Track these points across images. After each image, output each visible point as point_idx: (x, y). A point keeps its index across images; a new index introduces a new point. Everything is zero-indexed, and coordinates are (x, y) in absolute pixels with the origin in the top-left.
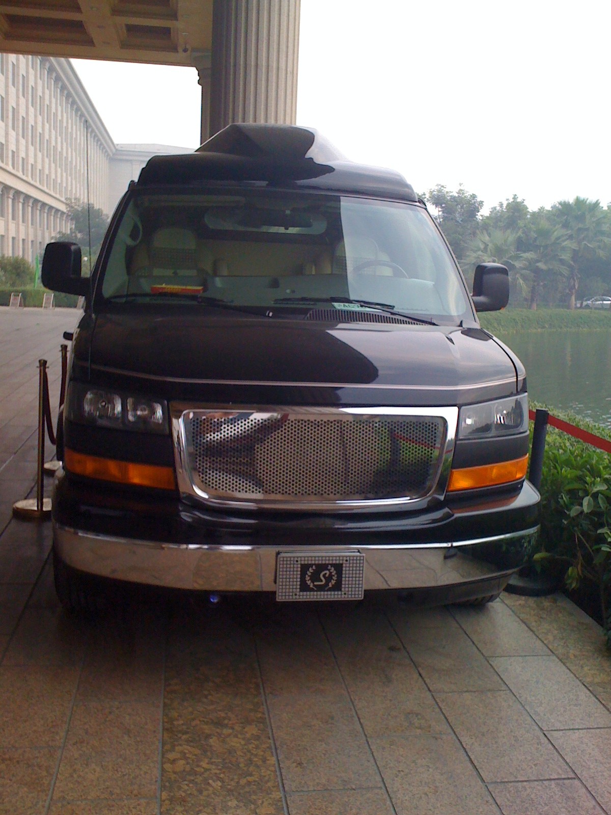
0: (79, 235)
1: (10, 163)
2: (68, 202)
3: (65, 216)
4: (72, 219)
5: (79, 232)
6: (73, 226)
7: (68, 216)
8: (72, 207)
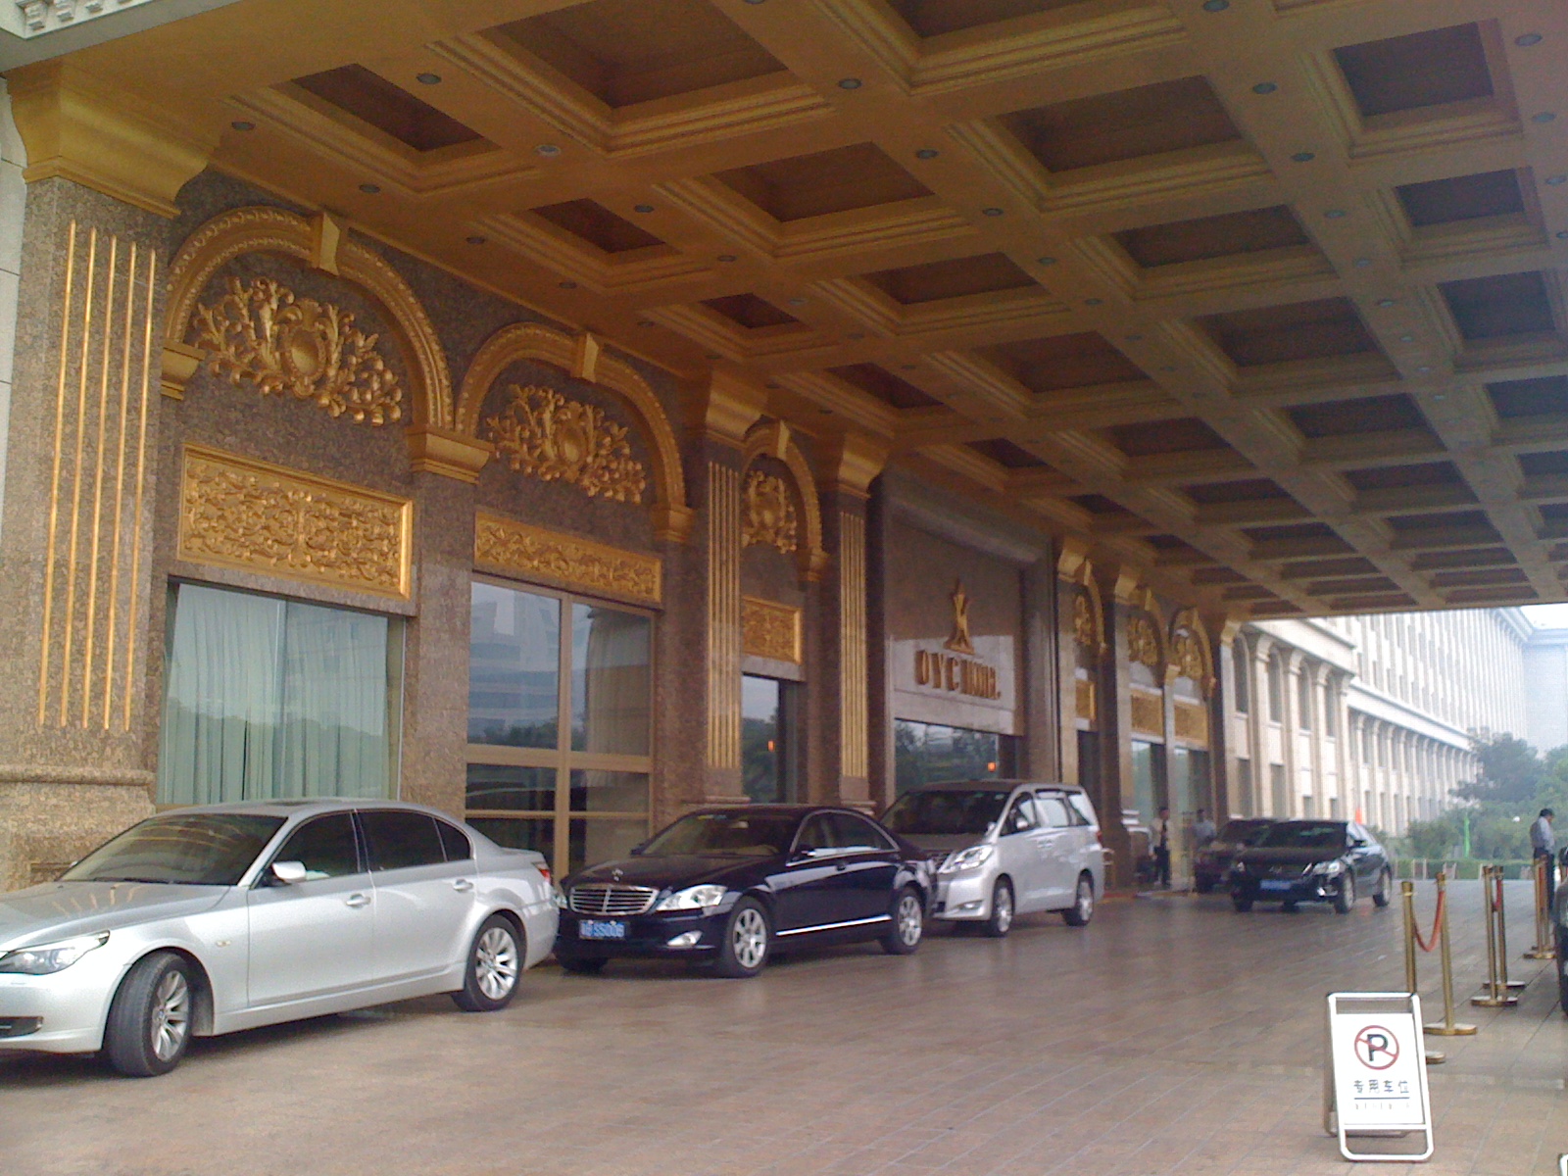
0: (1491, 784)
1: (1372, 680)
2: (1471, 734)
3: (1469, 756)
4: (1479, 761)
5: (1491, 779)
6: (1481, 771)
7: (1473, 756)
8: (1477, 742)
